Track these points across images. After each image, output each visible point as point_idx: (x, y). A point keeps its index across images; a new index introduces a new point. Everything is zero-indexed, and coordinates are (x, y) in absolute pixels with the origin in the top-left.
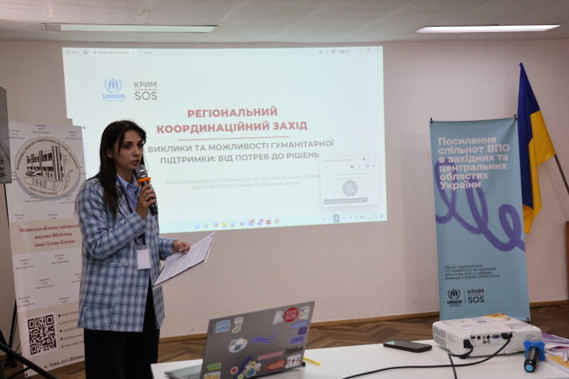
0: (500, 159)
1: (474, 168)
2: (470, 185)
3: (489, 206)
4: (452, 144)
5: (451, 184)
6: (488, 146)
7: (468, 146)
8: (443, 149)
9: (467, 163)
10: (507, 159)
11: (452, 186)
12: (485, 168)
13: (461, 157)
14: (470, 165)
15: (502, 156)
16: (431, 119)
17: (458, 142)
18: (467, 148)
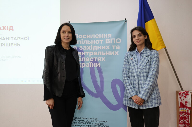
0: (114, 48)
1: (96, 54)
2: (93, 65)
3: (105, 80)
4: (82, 38)
6: (106, 39)
7: (93, 39)
9: (91, 51)
10: (119, 48)
11: (81, 65)
12: (103, 54)
13: (88, 47)
14: (93, 51)
15: (115, 46)
16: (69, 21)
17: (86, 36)
18: (92, 41)
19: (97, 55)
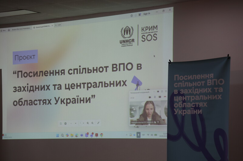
0: (216, 91)
1: (197, 98)
2: (194, 112)
4: (184, 80)
5: (182, 110)
6: (208, 80)
7: (194, 81)
8: (177, 84)
9: (193, 94)
10: (222, 91)
11: (182, 112)
12: (205, 98)
13: (189, 90)
14: (195, 95)
15: (218, 88)
16: (170, 60)
17: (188, 78)
18: (193, 83)
19: (198, 99)
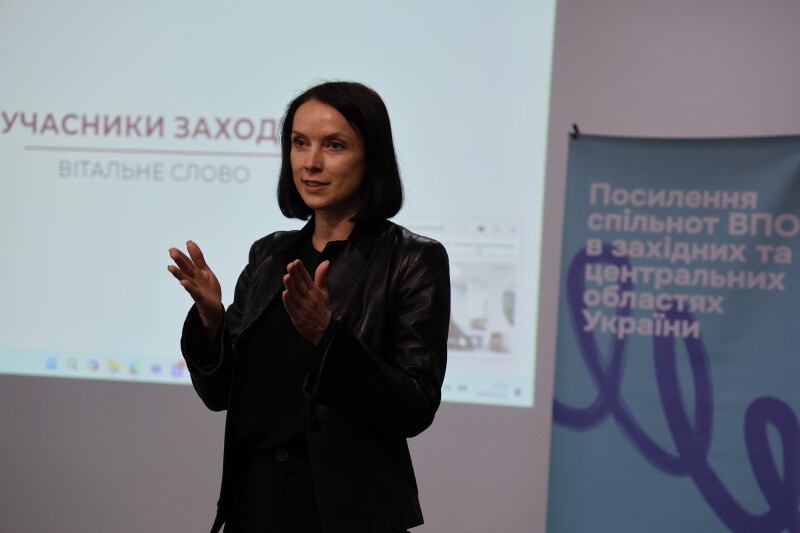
0: (765, 259)
1: (683, 277)
2: (667, 328)
3: (720, 397)
4: (629, 205)
5: (614, 319)
6: (733, 216)
7: (674, 211)
8: (598, 216)
9: (664, 263)
10: (788, 260)
11: (617, 325)
12: (716, 280)
13: (650, 244)
14: (674, 267)
15: (771, 248)
16: (575, 127)
17: (646, 198)
19: (686, 282)
